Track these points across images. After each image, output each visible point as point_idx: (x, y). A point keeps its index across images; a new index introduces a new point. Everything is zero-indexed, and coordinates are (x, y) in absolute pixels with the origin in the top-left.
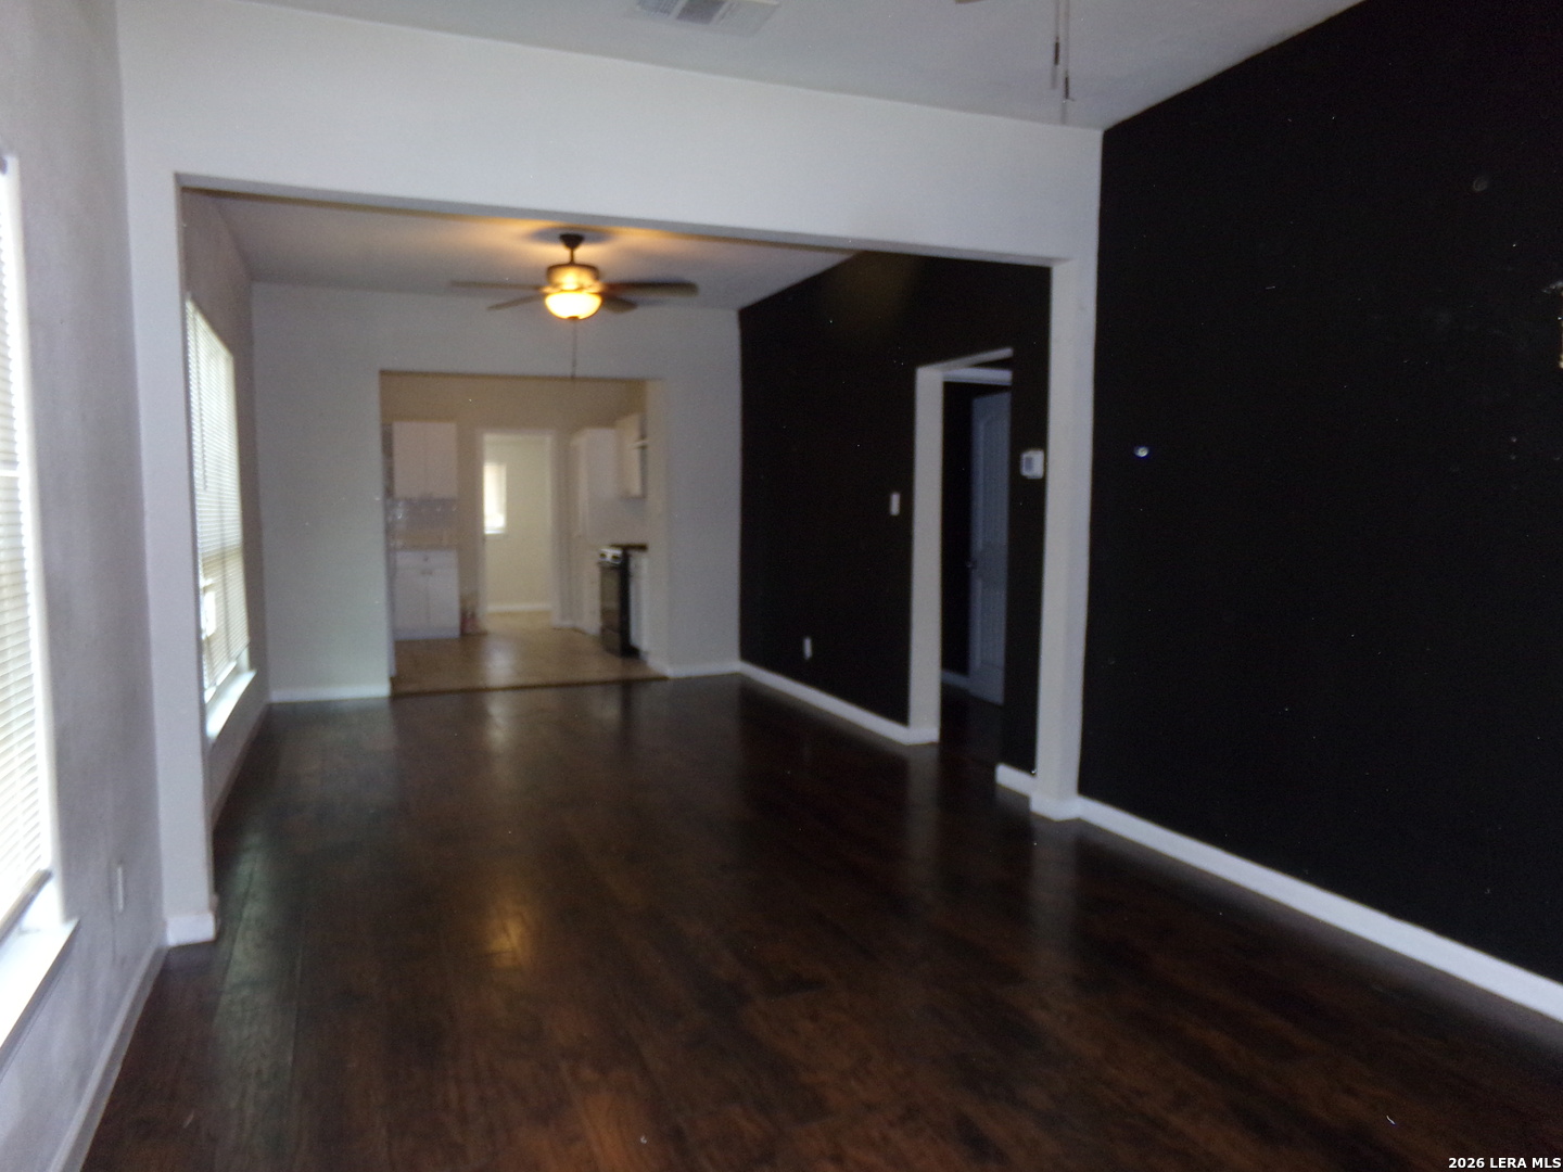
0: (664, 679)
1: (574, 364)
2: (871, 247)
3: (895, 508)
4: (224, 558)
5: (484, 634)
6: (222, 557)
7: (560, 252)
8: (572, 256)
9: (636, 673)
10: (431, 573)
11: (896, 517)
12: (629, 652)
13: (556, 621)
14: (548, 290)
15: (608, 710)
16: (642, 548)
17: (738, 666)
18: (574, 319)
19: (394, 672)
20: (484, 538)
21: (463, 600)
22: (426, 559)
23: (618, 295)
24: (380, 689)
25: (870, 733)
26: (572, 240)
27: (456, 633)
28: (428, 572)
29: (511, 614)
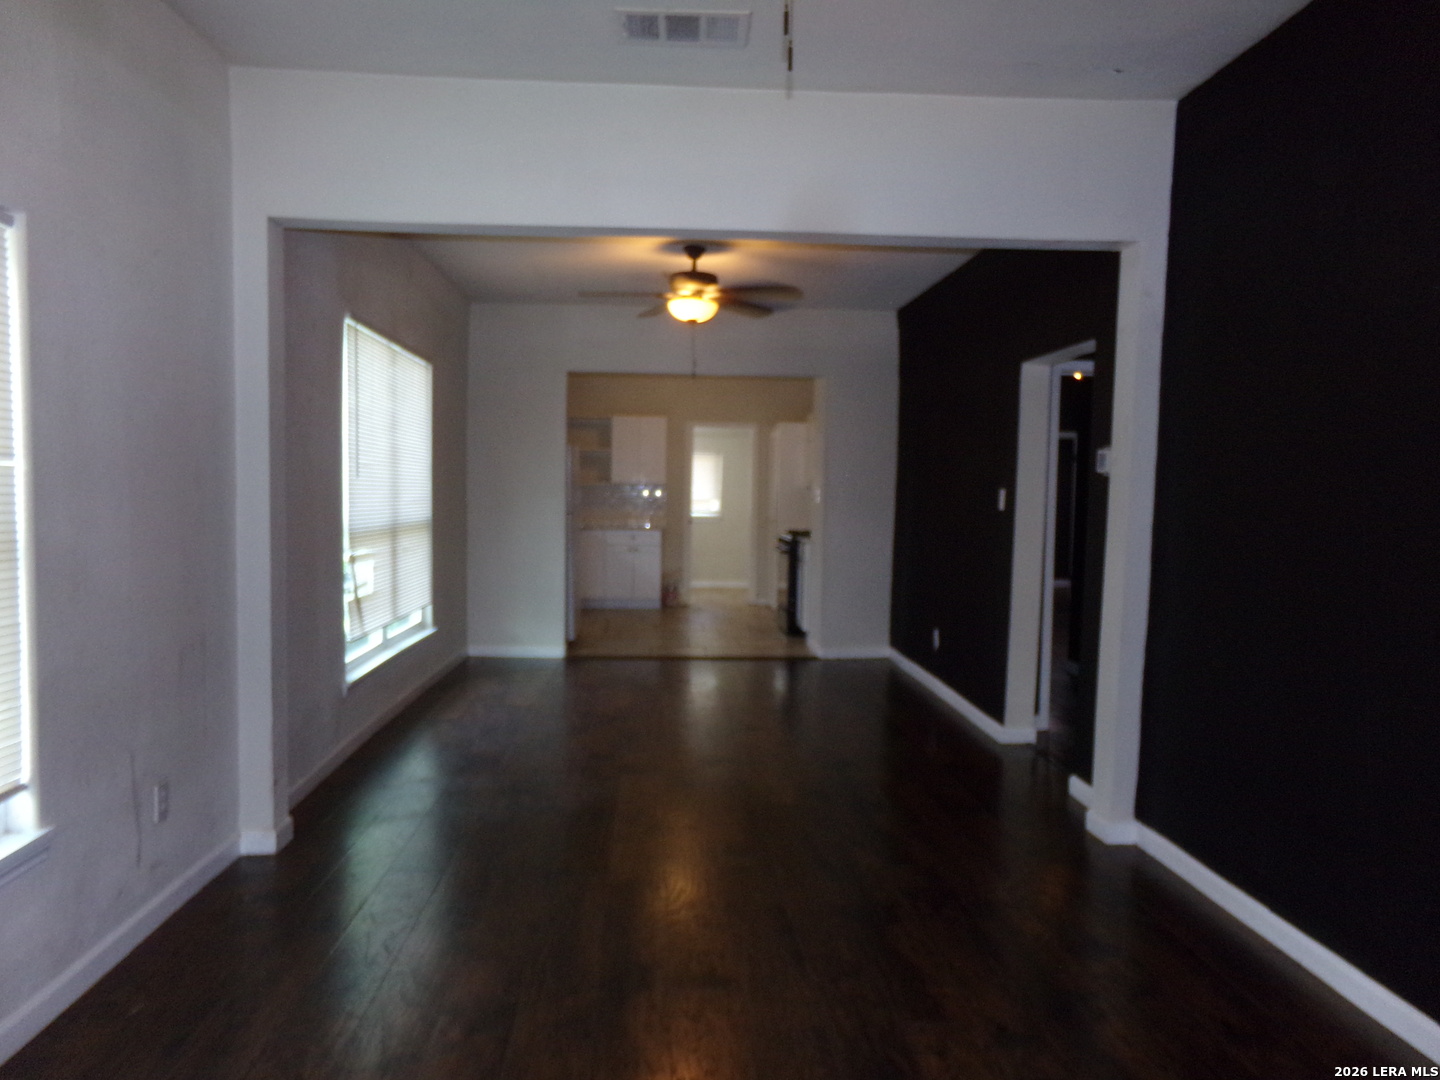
0: (814, 659)
1: (695, 363)
2: (990, 246)
3: (1002, 505)
4: (395, 532)
5: (685, 607)
6: (394, 532)
7: (684, 262)
8: (694, 265)
9: (797, 652)
10: (636, 550)
11: (1001, 512)
12: (795, 631)
13: (751, 597)
14: (669, 295)
15: (780, 682)
16: (806, 534)
17: (887, 652)
18: (693, 323)
19: (572, 637)
20: (690, 520)
21: (664, 576)
22: (633, 538)
23: (739, 298)
24: (555, 650)
25: (974, 727)
26: (695, 250)
27: (657, 604)
28: (634, 550)
29: (720, 590)
